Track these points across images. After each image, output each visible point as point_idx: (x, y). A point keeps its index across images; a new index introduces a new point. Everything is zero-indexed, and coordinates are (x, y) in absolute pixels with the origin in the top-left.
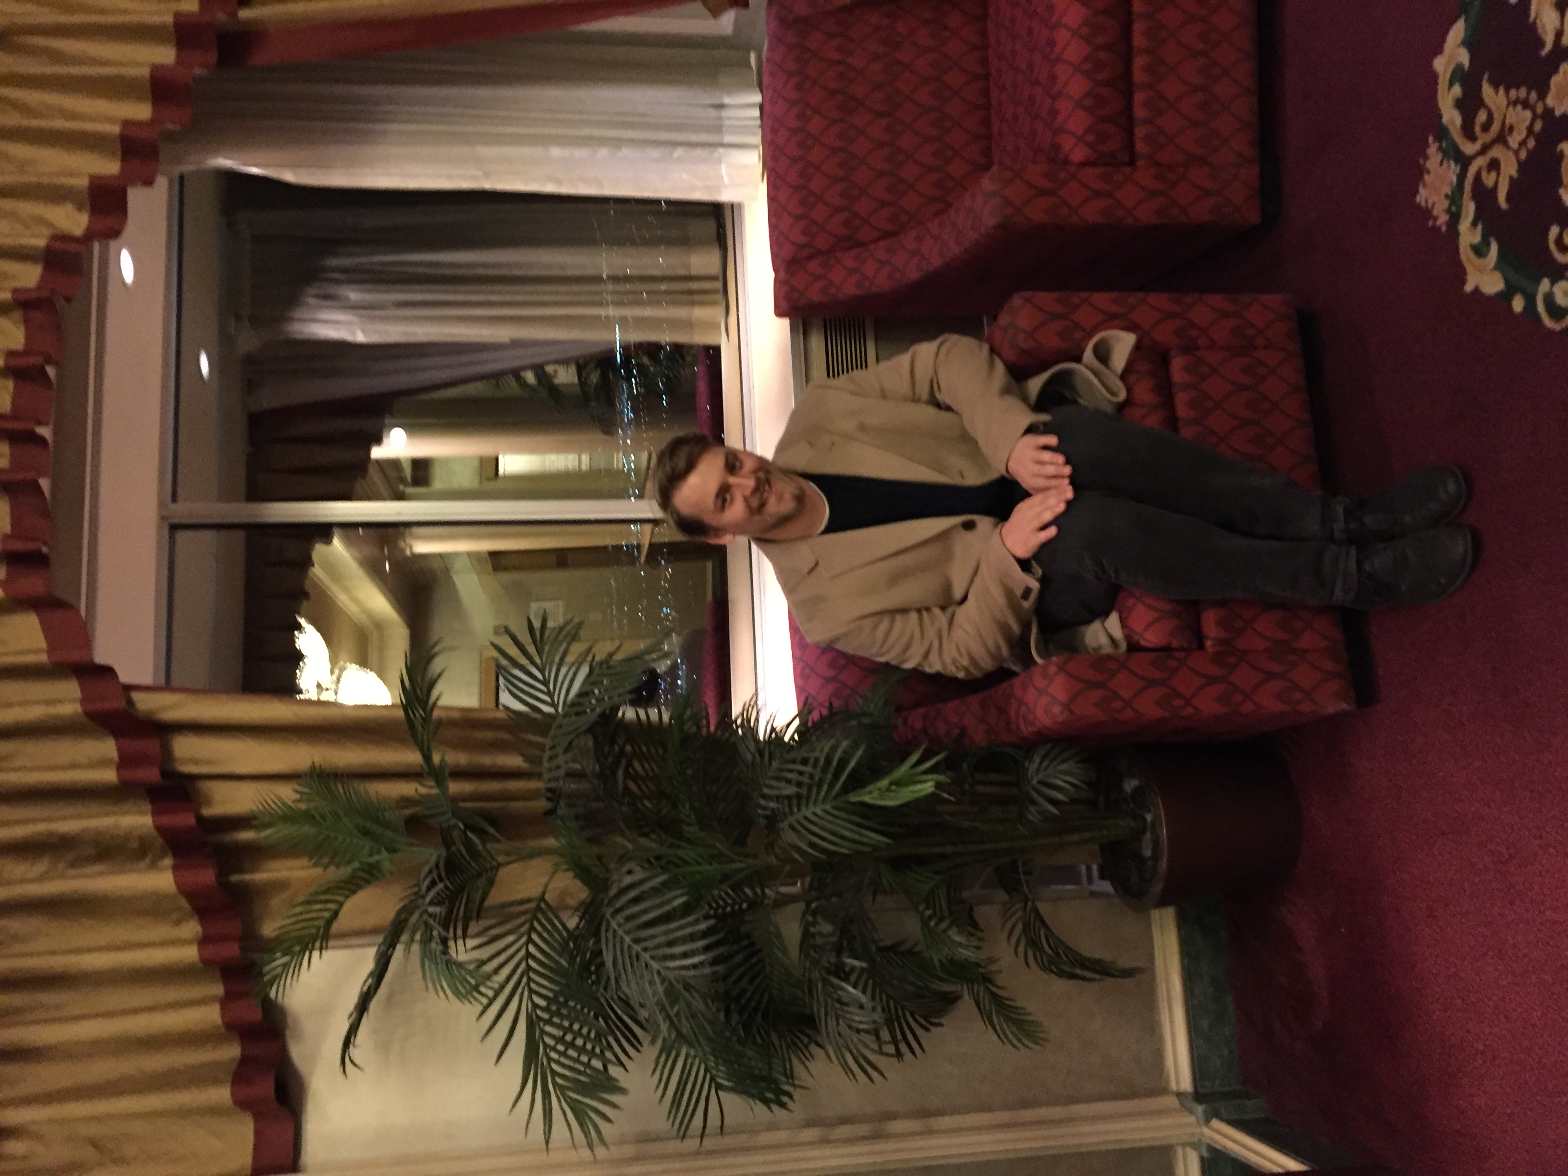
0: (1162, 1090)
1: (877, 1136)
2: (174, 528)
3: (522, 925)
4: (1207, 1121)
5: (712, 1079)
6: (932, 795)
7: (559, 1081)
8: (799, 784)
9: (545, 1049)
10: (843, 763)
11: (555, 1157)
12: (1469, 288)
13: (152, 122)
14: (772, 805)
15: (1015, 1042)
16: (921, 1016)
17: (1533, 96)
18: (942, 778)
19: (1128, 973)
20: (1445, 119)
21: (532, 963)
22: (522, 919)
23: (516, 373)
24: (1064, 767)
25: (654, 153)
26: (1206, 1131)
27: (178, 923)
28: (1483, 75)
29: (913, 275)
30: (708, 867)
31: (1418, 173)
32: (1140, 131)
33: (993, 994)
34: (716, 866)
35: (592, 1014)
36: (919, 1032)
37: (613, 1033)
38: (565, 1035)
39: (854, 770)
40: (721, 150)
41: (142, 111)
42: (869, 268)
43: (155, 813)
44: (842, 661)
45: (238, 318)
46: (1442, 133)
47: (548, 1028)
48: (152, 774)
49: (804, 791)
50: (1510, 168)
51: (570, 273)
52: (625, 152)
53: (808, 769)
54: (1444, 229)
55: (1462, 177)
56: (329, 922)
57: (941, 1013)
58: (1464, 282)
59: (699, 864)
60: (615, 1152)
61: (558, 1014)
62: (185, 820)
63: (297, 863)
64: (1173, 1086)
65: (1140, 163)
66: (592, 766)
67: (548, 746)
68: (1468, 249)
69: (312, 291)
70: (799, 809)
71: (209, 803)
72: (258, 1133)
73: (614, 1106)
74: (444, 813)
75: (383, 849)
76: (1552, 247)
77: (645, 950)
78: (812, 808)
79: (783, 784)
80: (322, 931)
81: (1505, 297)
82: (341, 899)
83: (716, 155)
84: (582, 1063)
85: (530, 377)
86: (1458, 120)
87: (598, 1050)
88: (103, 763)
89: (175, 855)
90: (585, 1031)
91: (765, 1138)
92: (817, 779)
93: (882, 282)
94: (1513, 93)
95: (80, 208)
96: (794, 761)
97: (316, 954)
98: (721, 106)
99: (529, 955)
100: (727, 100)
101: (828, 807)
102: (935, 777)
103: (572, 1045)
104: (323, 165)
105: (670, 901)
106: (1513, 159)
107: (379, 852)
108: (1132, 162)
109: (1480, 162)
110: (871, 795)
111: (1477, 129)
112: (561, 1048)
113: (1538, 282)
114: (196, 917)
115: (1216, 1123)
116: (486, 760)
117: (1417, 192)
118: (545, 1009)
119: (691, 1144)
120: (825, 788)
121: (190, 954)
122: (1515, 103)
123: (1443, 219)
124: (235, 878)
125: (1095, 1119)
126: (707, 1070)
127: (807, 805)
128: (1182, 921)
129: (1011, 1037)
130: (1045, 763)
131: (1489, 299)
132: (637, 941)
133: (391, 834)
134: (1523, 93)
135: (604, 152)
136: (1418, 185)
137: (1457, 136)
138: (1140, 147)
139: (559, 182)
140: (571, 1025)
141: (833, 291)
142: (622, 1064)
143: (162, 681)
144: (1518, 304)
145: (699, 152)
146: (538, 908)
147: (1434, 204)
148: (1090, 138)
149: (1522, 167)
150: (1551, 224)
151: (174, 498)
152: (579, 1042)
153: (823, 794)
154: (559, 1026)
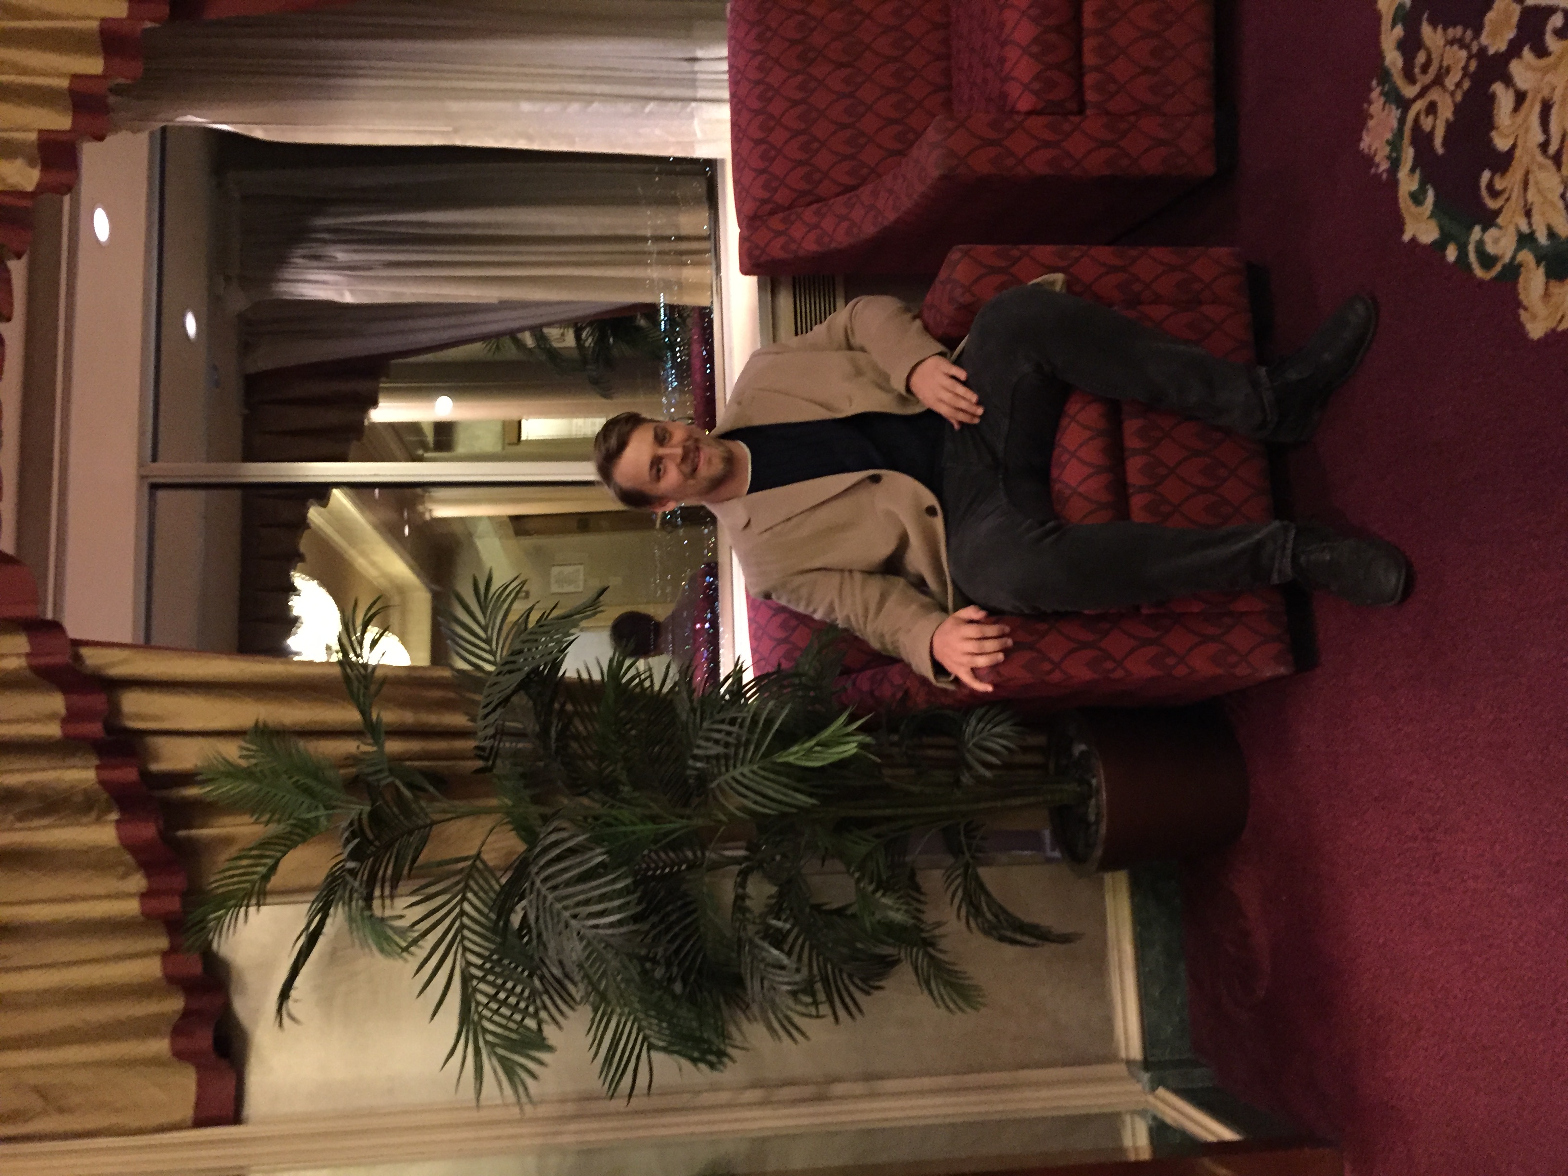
0: (1110, 1058)
1: (821, 1098)
2: (155, 487)
3: (458, 883)
4: (1153, 1089)
5: (645, 1039)
6: (855, 756)
7: (490, 1038)
8: (727, 745)
9: (477, 1007)
10: (769, 722)
11: (485, 1114)
12: (1406, 237)
13: (104, 77)
14: (699, 765)
15: (952, 1006)
16: (861, 979)
17: (1469, 34)
18: (868, 739)
19: (1065, 939)
20: (1388, 61)
21: (466, 920)
22: (457, 878)
23: (513, 334)
24: (998, 730)
25: (626, 108)
26: (1151, 1098)
27: (124, 876)
28: (1423, 14)
29: (869, 230)
30: (640, 827)
31: (1361, 119)
32: (1090, 79)
33: (932, 958)
34: (650, 826)
35: (526, 973)
36: (858, 995)
37: (547, 992)
38: (497, 993)
39: (777, 730)
40: (693, 104)
41: (94, 65)
42: (828, 224)
43: (98, 768)
44: (794, 623)
45: (228, 279)
46: (1385, 76)
47: (482, 986)
48: (95, 729)
49: (732, 751)
50: (1446, 112)
51: (559, 232)
52: (596, 105)
53: (735, 729)
54: (1385, 176)
55: (1402, 121)
56: (266, 878)
57: (881, 976)
58: (1402, 231)
59: (633, 823)
60: (543, 1111)
61: (491, 971)
62: (129, 774)
63: (239, 820)
64: (1123, 1054)
65: (1089, 112)
66: (532, 727)
67: (482, 704)
68: (1407, 196)
69: (300, 252)
70: (727, 770)
71: (156, 758)
72: (200, 1085)
73: (541, 1063)
74: (381, 771)
75: (321, 806)
76: (1484, 192)
77: (566, 908)
78: (740, 769)
79: (710, 744)
80: (257, 885)
81: (1439, 246)
82: (279, 854)
83: (689, 110)
84: (515, 1022)
85: (528, 339)
86: (1400, 63)
87: (531, 1009)
88: (51, 717)
89: (123, 809)
90: (518, 989)
91: (708, 1098)
92: (744, 739)
93: (841, 239)
94: (1451, 32)
95: (31, 164)
96: (722, 722)
97: (252, 910)
98: (694, 60)
99: (463, 913)
100: (700, 53)
101: (755, 767)
102: (860, 738)
103: (504, 1003)
104: (292, 122)
105: (591, 858)
106: (1449, 101)
107: (317, 808)
108: (1081, 111)
109: (1419, 105)
110: (794, 755)
111: (1417, 70)
112: (494, 1006)
113: (1470, 229)
114: (142, 872)
115: (1161, 1091)
116: (433, 719)
117: (1360, 139)
118: (480, 967)
119: (619, 1104)
120: (752, 748)
121: (132, 907)
122: (1451, 43)
123: (1384, 166)
124: (182, 833)
125: (1038, 1085)
126: (639, 1030)
127: (735, 767)
128: (1136, 889)
129: (947, 1000)
130: (981, 725)
131: (1425, 247)
132: (559, 899)
133: (327, 791)
134: (1458, 31)
135: (575, 107)
136: (1362, 130)
137: (1399, 80)
138: (1090, 96)
139: (530, 138)
140: (504, 983)
141: (794, 246)
142: (557, 1023)
143: (141, 641)
144: (1451, 254)
145: (672, 107)
146: (473, 865)
147: (1376, 150)
148: (1036, 86)
149: (1458, 109)
150: (1483, 170)
151: (154, 459)
152: (513, 1000)
153: (750, 754)
154: (492, 984)
